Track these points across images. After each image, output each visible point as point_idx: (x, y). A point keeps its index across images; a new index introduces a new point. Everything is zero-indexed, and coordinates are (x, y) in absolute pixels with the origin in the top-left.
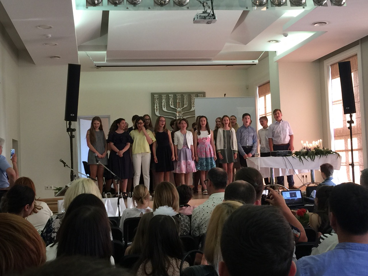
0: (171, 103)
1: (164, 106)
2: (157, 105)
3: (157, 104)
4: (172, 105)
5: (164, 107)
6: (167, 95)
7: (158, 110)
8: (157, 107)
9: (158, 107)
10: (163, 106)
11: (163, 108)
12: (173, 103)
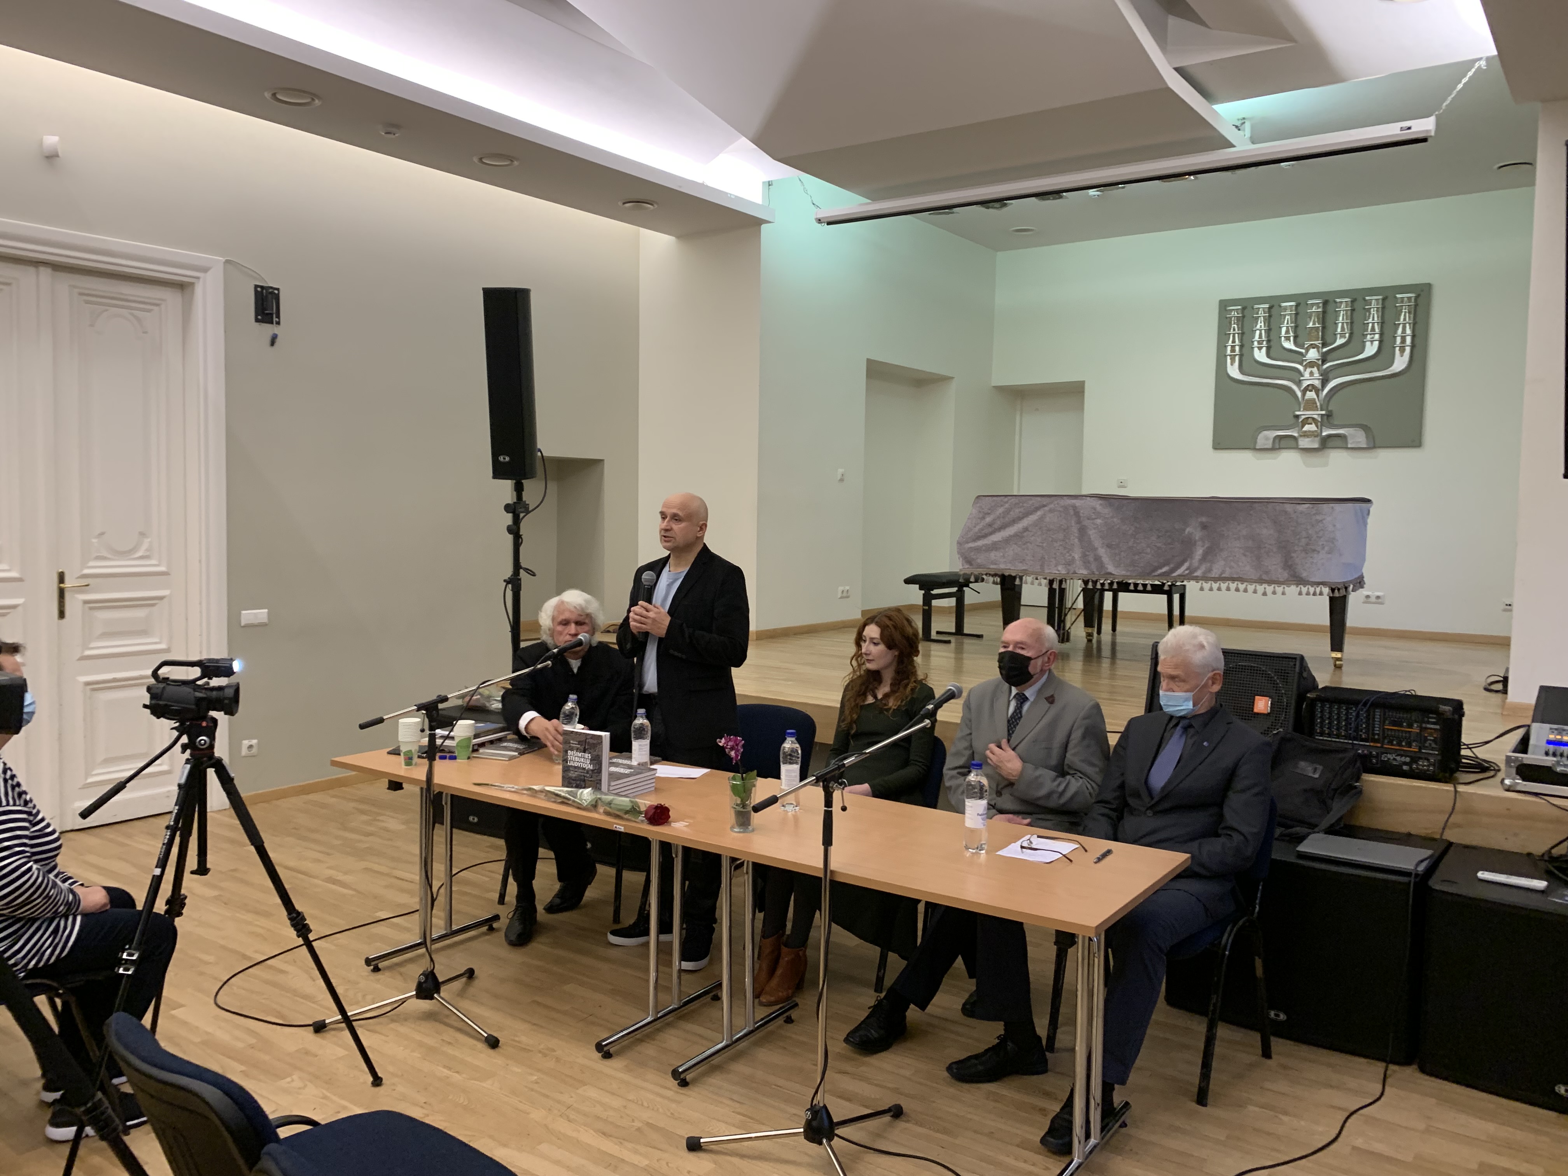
0: (1287, 332)
1: (1259, 342)
2: (1234, 342)
3: (1234, 337)
4: (1288, 339)
5: (1260, 348)
6: (1274, 304)
7: (1237, 358)
8: (1233, 350)
9: (1237, 348)
10: (1256, 344)
11: (1256, 350)
12: (1292, 334)
